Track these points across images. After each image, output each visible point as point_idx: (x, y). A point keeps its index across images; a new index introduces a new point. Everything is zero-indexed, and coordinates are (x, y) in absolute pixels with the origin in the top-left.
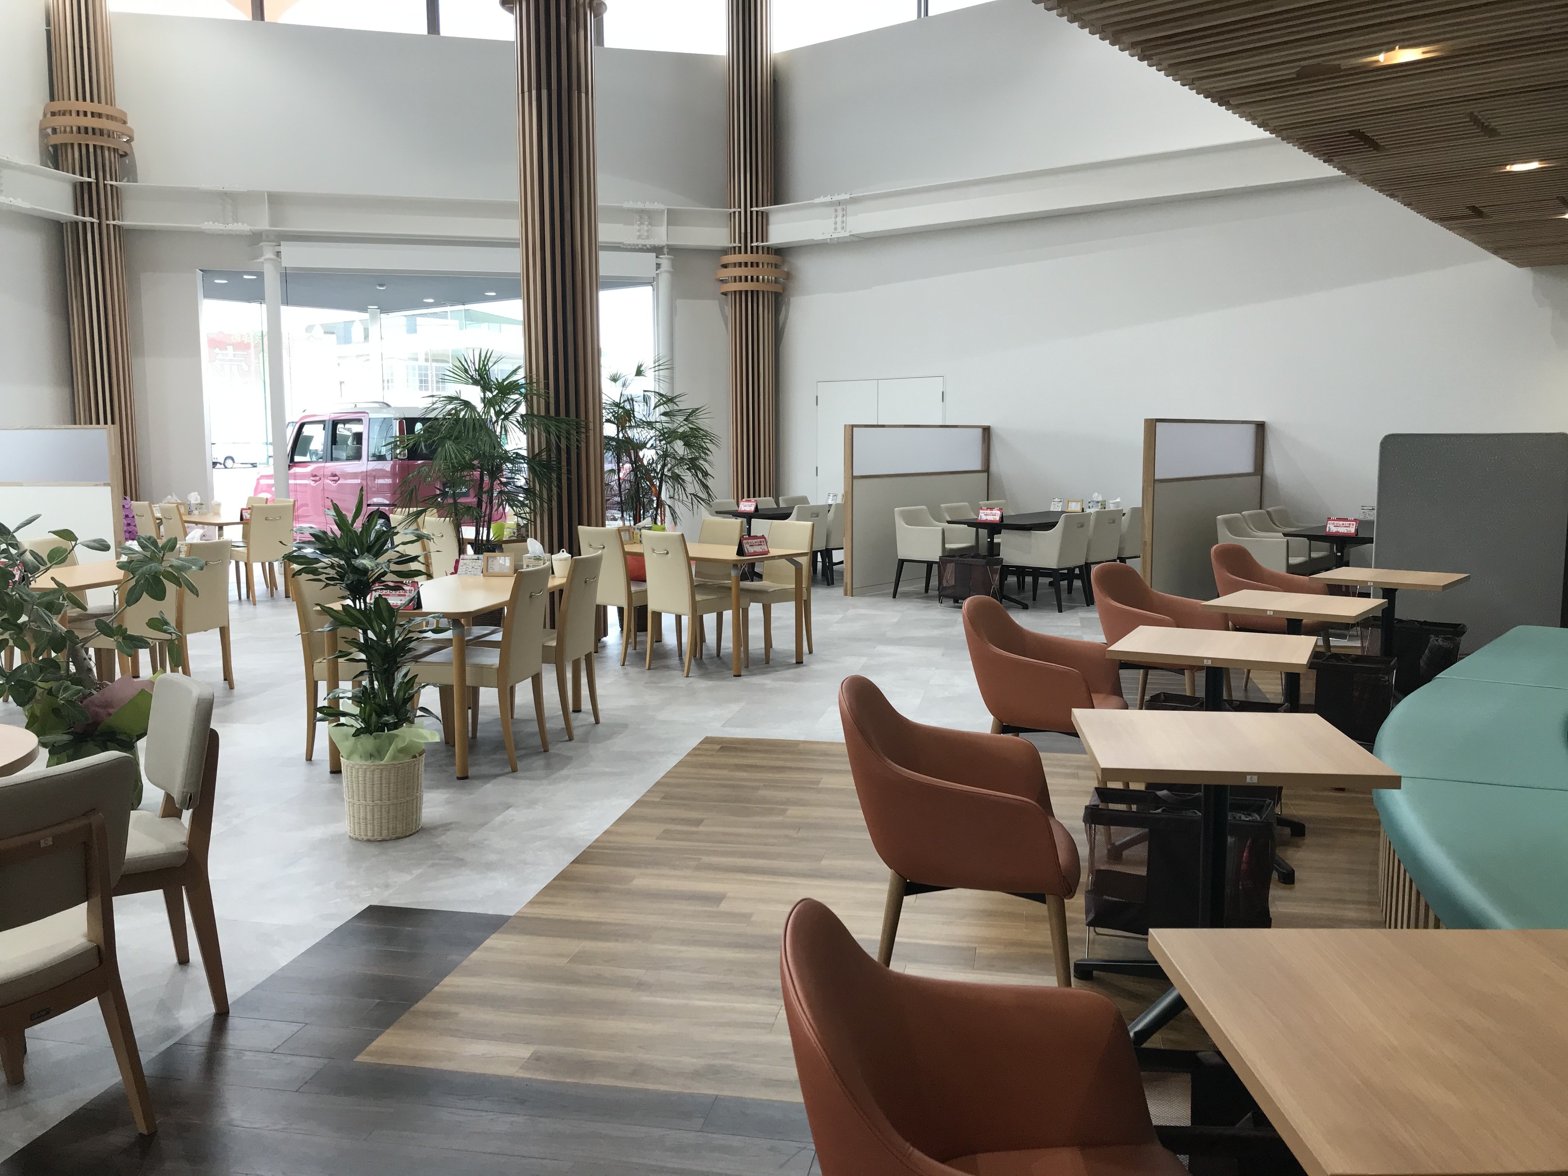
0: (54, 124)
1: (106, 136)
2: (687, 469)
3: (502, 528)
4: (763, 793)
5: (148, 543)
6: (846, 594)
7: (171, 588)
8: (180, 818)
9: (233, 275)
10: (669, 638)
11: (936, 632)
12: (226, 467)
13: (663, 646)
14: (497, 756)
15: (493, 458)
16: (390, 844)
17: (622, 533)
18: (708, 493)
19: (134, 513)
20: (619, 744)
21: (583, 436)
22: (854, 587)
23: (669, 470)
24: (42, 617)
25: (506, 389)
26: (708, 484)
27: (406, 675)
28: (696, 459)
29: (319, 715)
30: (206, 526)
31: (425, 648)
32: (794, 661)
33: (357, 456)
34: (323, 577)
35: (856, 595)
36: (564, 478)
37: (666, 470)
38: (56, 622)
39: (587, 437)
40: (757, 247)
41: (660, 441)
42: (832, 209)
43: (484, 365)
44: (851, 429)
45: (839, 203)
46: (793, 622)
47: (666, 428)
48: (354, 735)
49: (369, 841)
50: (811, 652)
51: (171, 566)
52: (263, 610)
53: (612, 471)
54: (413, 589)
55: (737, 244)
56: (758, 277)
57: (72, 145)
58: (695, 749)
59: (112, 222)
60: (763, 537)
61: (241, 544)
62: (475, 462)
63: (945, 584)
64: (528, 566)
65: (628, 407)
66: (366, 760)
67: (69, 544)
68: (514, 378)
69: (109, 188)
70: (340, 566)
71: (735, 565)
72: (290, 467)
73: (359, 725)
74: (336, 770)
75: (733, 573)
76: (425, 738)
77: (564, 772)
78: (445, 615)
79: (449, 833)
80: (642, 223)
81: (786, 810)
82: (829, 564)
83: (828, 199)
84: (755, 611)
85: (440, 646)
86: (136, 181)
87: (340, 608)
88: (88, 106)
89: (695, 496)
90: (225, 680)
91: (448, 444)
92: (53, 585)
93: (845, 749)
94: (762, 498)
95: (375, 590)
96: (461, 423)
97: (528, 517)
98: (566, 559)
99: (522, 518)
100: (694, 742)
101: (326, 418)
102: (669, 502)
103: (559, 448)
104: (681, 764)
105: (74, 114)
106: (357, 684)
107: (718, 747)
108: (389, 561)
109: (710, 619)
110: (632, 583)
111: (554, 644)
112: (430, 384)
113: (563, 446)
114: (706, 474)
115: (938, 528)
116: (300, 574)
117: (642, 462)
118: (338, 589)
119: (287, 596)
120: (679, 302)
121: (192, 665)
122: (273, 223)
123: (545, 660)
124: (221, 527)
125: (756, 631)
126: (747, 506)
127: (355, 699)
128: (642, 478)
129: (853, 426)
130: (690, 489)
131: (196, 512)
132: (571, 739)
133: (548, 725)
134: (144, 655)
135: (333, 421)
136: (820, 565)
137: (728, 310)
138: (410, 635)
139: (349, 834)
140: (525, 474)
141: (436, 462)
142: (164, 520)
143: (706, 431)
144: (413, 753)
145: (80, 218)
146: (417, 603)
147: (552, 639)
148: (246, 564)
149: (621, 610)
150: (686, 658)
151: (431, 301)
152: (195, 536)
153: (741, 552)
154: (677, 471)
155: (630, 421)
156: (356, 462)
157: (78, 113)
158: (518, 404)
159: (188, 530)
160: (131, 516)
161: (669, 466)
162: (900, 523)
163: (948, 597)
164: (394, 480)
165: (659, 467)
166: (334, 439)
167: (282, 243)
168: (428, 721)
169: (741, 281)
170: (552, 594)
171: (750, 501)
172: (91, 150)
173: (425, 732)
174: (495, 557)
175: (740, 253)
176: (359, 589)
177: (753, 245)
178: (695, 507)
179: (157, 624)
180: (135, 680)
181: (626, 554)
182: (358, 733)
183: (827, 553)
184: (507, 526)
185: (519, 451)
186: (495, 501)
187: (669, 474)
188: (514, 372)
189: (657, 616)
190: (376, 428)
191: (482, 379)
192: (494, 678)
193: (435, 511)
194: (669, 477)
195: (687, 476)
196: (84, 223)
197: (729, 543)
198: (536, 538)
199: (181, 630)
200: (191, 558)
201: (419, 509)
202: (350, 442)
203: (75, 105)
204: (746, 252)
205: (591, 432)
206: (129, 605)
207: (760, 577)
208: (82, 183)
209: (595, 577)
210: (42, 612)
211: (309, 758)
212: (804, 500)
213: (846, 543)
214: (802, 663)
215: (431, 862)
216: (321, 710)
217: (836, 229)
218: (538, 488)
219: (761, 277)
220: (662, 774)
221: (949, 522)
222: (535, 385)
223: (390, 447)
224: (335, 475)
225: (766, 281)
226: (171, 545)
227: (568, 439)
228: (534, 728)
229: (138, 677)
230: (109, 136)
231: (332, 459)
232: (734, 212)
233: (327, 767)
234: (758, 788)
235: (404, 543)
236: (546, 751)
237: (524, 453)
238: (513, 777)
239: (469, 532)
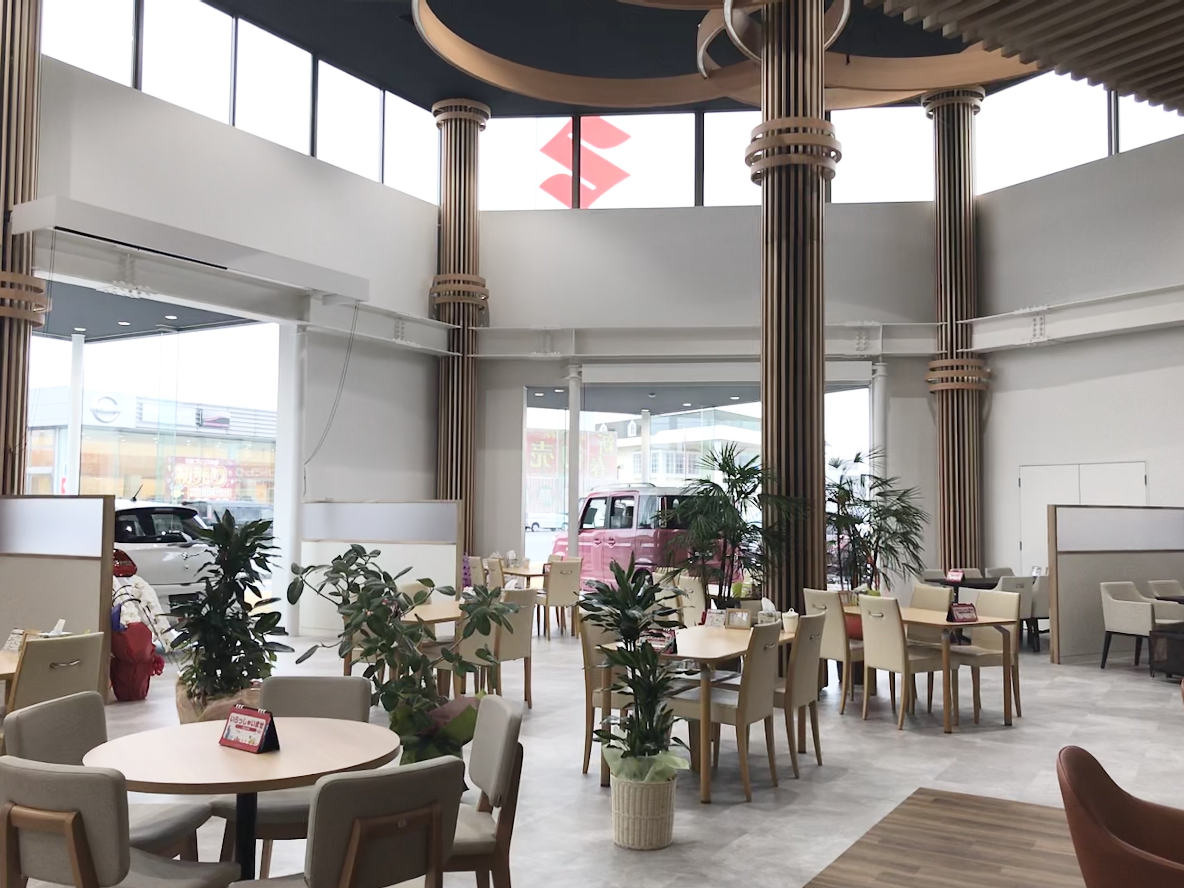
0: (438, 290)
1: (471, 296)
2: (900, 542)
3: (740, 587)
4: (976, 848)
5: (481, 590)
6: (1053, 661)
7: (493, 624)
8: (491, 813)
9: (549, 390)
10: (884, 692)
11: (1150, 705)
12: (533, 531)
13: (878, 698)
14: (734, 786)
15: (735, 530)
16: (645, 854)
17: (842, 596)
18: (919, 563)
19: (470, 565)
20: (840, 786)
21: (809, 512)
22: (1061, 655)
23: (883, 543)
24: (407, 643)
25: (746, 474)
26: (919, 555)
27: (663, 709)
28: (907, 533)
29: (595, 736)
30: (518, 577)
31: (677, 686)
32: (1003, 723)
33: (630, 525)
34: (604, 623)
35: (1063, 664)
36: (792, 546)
37: (880, 542)
38: (415, 648)
39: (813, 514)
40: (962, 353)
41: (875, 517)
42: (1032, 319)
43: (729, 455)
44: (1053, 510)
45: (1038, 313)
46: (1001, 685)
47: (881, 506)
48: (622, 757)
49: (630, 849)
50: (1019, 714)
51: (496, 609)
52: (554, 644)
53: (833, 542)
54: (671, 636)
55: (944, 351)
56: (963, 378)
57: (450, 303)
58: (909, 798)
59: (471, 355)
60: (971, 605)
61: (542, 592)
62: (721, 533)
63: (1156, 658)
64: (762, 622)
65: (846, 487)
66: (631, 779)
67: (429, 589)
68: (753, 465)
69: (471, 332)
70: (617, 615)
71: (945, 629)
72: (580, 533)
73: (626, 748)
74: (606, 784)
75: (944, 637)
76: (679, 766)
77: (791, 807)
78: (696, 660)
79: (694, 850)
80: (860, 338)
81: (1000, 868)
82: (1034, 632)
83: (1027, 310)
84: (965, 672)
85: (690, 685)
86: (488, 326)
87: (616, 649)
88: (462, 276)
89: (908, 566)
90: (526, 700)
91: (700, 518)
92: (415, 619)
93: (1064, 815)
94: (969, 569)
95: (643, 636)
96: (710, 501)
97: (762, 579)
98: (794, 617)
99: (757, 580)
100: (909, 792)
101: (608, 495)
102: (883, 570)
103: (788, 522)
104: (896, 811)
105: (452, 282)
106: (624, 712)
107: (932, 798)
108: (654, 613)
109: (921, 678)
110: (850, 641)
111: (783, 691)
112: (684, 468)
113: (792, 521)
114: (916, 546)
115: (1145, 604)
116: (587, 620)
117: (859, 536)
118: (615, 633)
119: (573, 635)
120: (893, 401)
121: (503, 687)
122: (578, 350)
123: (776, 705)
124: (529, 578)
125: (965, 691)
126: (955, 576)
127: (623, 726)
128: (859, 548)
129: (1056, 507)
130: (902, 559)
131: (512, 566)
132: (797, 777)
133: (778, 762)
134: (470, 677)
135: (613, 498)
136: (1025, 632)
137: (937, 406)
138: (668, 675)
139: (614, 840)
140: (760, 541)
141: (691, 531)
142: (490, 572)
143: (917, 510)
144: (667, 776)
145: (451, 353)
146: (673, 648)
147: (781, 687)
148: (545, 607)
149: (839, 665)
150: (900, 711)
151: (689, 405)
152: (511, 585)
153: (950, 617)
154: (890, 543)
155: (849, 500)
156: (628, 530)
157: (454, 281)
158: (755, 487)
159: (506, 580)
160: (467, 567)
161: (883, 538)
162: (1106, 597)
163: (1161, 671)
164: (656, 545)
165: (874, 539)
166: (613, 511)
167: (583, 365)
168: (680, 749)
169: (947, 381)
170: (780, 648)
171: (957, 571)
172: (461, 305)
173: (678, 760)
174: (735, 612)
175: (946, 358)
176: (630, 635)
177: (958, 351)
178: (907, 576)
179: (482, 653)
180: (462, 695)
181: (845, 615)
182: (625, 755)
183: (1033, 622)
184: (744, 586)
185: (757, 524)
186: (736, 564)
187: (883, 546)
188: (753, 461)
189: (873, 672)
190: (644, 503)
191: (727, 466)
192: (733, 717)
193: (687, 571)
194: (883, 549)
195: (900, 548)
196: (453, 357)
197: (941, 610)
198: (768, 597)
199: (497, 658)
200: (509, 603)
201: (676, 569)
202: (624, 514)
203: (452, 276)
204: (952, 357)
205: (816, 510)
206: (465, 637)
207: (968, 641)
208: (454, 330)
209: (820, 634)
210: (407, 639)
211: (585, 771)
212: (1009, 572)
213: (1052, 613)
214: (1011, 725)
215: (679, 875)
216: (597, 732)
217: (1035, 335)
218: (770, 554)
219: (966, 378)
220: (879, 819)
221: (1158, 599)
222: (769, 470)
223: (653, 520)
224: (613, 540)
225: (970, 381)
226: (497, 593)
227: (796, 515)
228: (766, 763)
229: (464, 693)
230: (473, 296)
231: (610, 528)
232: (941, 326)
233: (599, 781)
234: (970, 843)
235: (666, 598)
236: (776, 785)
237: (760, 526)
238: (748, 806)
239: (713, 590)
